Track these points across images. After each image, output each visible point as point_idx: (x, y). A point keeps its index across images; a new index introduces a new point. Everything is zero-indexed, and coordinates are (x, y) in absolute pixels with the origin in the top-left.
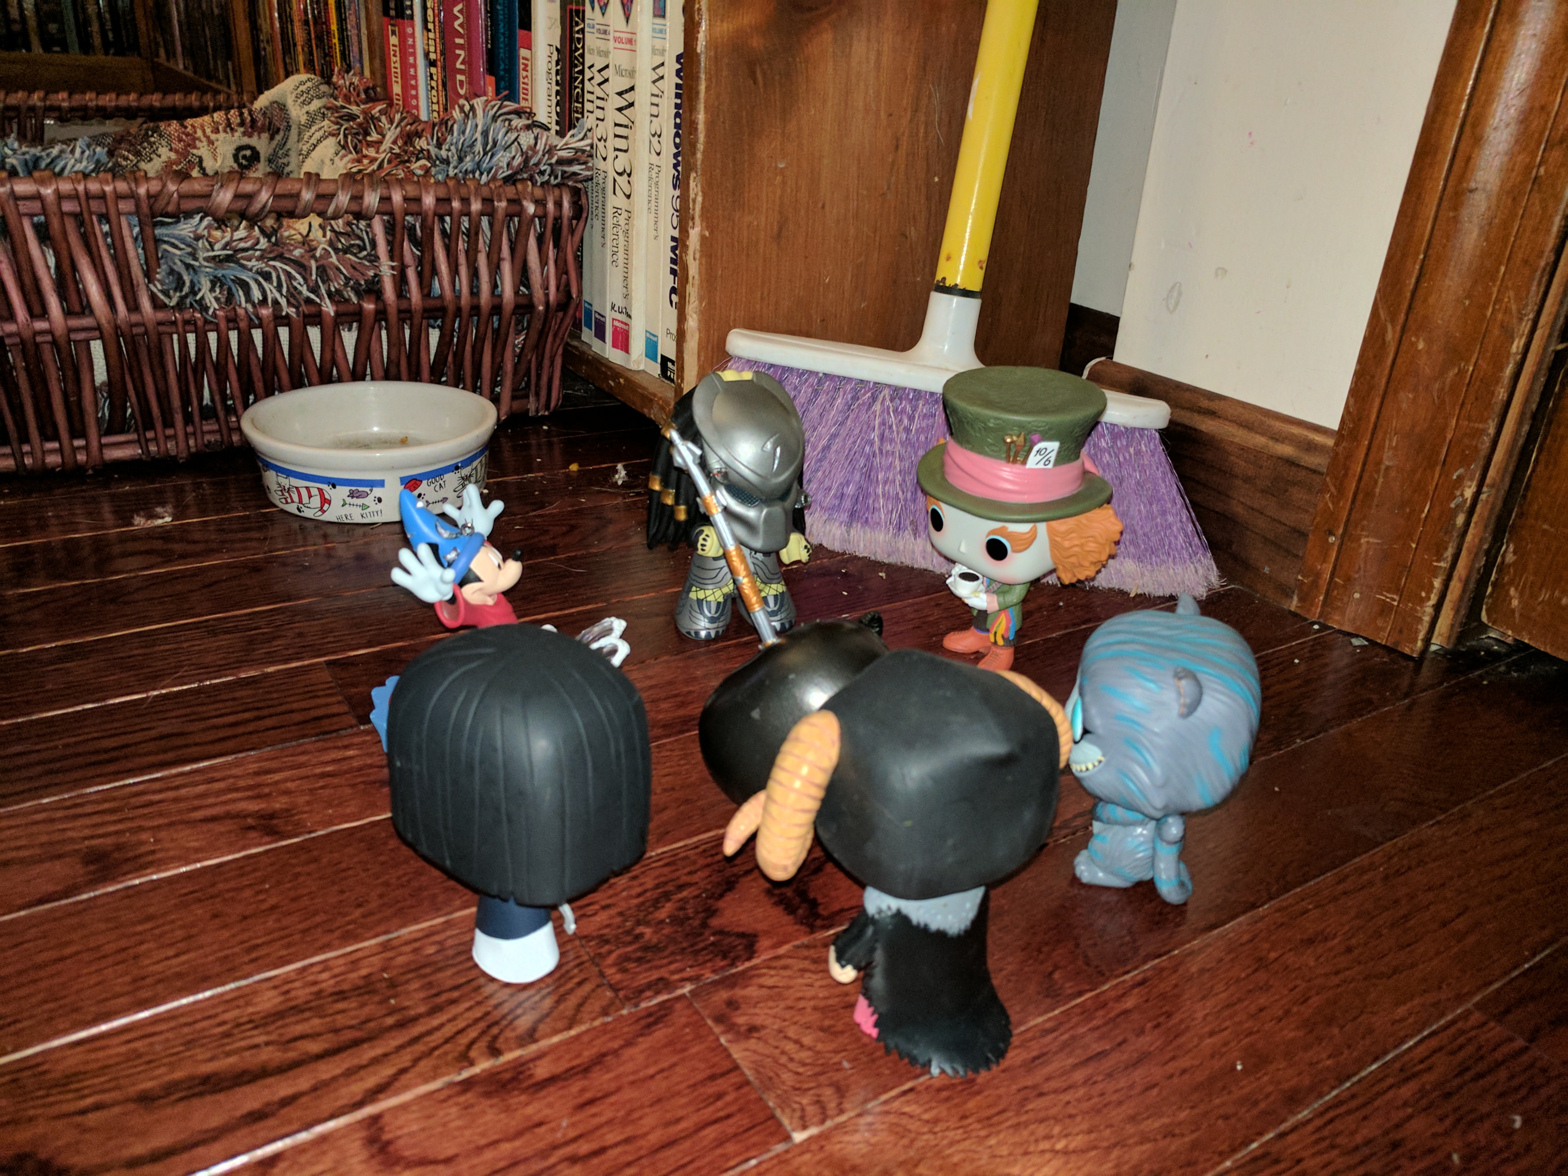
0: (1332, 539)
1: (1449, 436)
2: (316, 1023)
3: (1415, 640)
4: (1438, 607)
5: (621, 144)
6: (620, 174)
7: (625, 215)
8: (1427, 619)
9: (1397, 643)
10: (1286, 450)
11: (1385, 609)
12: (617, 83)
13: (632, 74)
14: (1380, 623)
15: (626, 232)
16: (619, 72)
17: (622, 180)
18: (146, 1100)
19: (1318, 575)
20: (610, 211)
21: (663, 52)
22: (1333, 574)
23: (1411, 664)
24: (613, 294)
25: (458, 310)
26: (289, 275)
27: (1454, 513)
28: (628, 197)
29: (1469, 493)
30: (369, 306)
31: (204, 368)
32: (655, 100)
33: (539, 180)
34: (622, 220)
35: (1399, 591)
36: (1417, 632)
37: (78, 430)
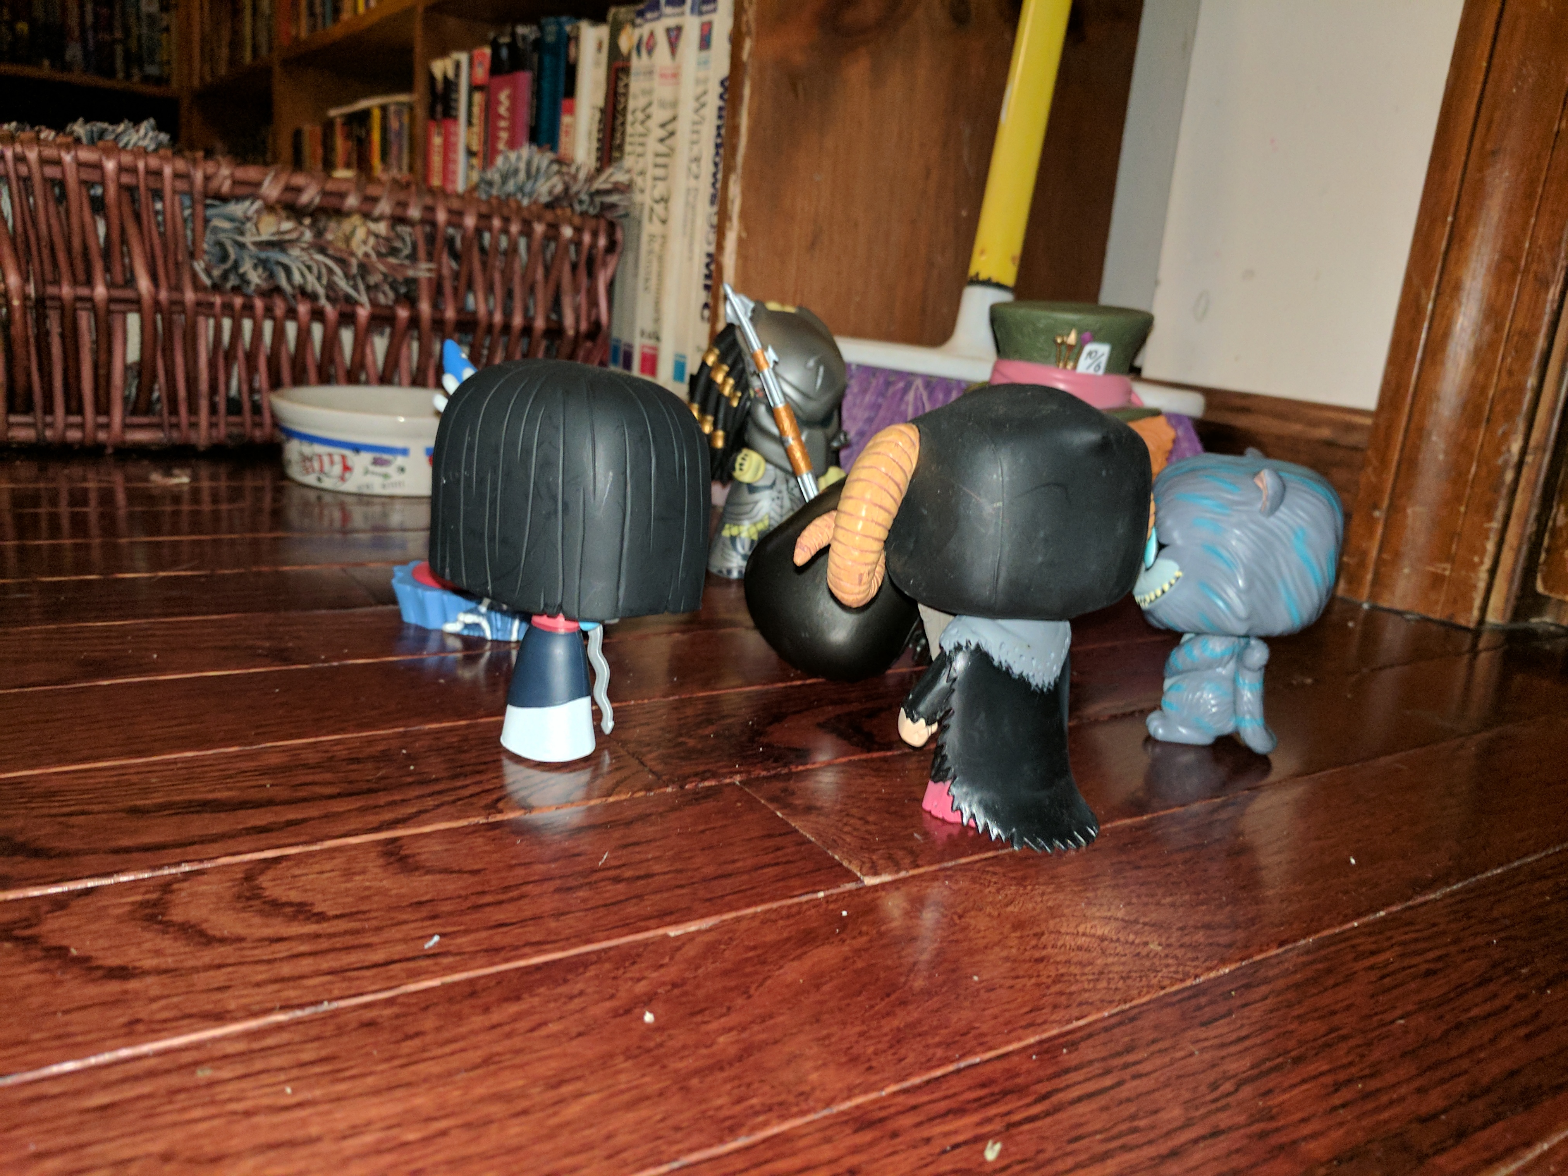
0: (1377, 514)
1: (1491, 394)
2: (328, 776)
3: (1470, 609)
4: (1493, 572)
5: (660, 172)
6: (657, 202)
7: (659, 241)
8: (1482, 585)
9: (1452, 616)
10: (1325, 433)
11: (1437, 580)
12: (659, 115)
13: (674, 104)
14: (1433, 596)
15: (661, 259)
16: (663, 105)
17: (659, 208)
18: (136, 811)
19: (1364, 554)
20: (645, 238)
21: (705, 81)
22: (1381, 550)
23: (1470, 636)
24: (643, 320)
25: (490, 328)
26: (330, 271)
27: (1502, 470)
28: (664, 222)
29: (1516, 447)
30: (403, 313)
31: (235, 357)
32: (696, 128)
33: (578, 208)
34: (656, 246)
35: (1449, 558)
36: (1472, 600)
37: (103, 407)
